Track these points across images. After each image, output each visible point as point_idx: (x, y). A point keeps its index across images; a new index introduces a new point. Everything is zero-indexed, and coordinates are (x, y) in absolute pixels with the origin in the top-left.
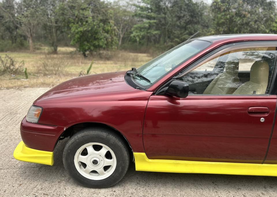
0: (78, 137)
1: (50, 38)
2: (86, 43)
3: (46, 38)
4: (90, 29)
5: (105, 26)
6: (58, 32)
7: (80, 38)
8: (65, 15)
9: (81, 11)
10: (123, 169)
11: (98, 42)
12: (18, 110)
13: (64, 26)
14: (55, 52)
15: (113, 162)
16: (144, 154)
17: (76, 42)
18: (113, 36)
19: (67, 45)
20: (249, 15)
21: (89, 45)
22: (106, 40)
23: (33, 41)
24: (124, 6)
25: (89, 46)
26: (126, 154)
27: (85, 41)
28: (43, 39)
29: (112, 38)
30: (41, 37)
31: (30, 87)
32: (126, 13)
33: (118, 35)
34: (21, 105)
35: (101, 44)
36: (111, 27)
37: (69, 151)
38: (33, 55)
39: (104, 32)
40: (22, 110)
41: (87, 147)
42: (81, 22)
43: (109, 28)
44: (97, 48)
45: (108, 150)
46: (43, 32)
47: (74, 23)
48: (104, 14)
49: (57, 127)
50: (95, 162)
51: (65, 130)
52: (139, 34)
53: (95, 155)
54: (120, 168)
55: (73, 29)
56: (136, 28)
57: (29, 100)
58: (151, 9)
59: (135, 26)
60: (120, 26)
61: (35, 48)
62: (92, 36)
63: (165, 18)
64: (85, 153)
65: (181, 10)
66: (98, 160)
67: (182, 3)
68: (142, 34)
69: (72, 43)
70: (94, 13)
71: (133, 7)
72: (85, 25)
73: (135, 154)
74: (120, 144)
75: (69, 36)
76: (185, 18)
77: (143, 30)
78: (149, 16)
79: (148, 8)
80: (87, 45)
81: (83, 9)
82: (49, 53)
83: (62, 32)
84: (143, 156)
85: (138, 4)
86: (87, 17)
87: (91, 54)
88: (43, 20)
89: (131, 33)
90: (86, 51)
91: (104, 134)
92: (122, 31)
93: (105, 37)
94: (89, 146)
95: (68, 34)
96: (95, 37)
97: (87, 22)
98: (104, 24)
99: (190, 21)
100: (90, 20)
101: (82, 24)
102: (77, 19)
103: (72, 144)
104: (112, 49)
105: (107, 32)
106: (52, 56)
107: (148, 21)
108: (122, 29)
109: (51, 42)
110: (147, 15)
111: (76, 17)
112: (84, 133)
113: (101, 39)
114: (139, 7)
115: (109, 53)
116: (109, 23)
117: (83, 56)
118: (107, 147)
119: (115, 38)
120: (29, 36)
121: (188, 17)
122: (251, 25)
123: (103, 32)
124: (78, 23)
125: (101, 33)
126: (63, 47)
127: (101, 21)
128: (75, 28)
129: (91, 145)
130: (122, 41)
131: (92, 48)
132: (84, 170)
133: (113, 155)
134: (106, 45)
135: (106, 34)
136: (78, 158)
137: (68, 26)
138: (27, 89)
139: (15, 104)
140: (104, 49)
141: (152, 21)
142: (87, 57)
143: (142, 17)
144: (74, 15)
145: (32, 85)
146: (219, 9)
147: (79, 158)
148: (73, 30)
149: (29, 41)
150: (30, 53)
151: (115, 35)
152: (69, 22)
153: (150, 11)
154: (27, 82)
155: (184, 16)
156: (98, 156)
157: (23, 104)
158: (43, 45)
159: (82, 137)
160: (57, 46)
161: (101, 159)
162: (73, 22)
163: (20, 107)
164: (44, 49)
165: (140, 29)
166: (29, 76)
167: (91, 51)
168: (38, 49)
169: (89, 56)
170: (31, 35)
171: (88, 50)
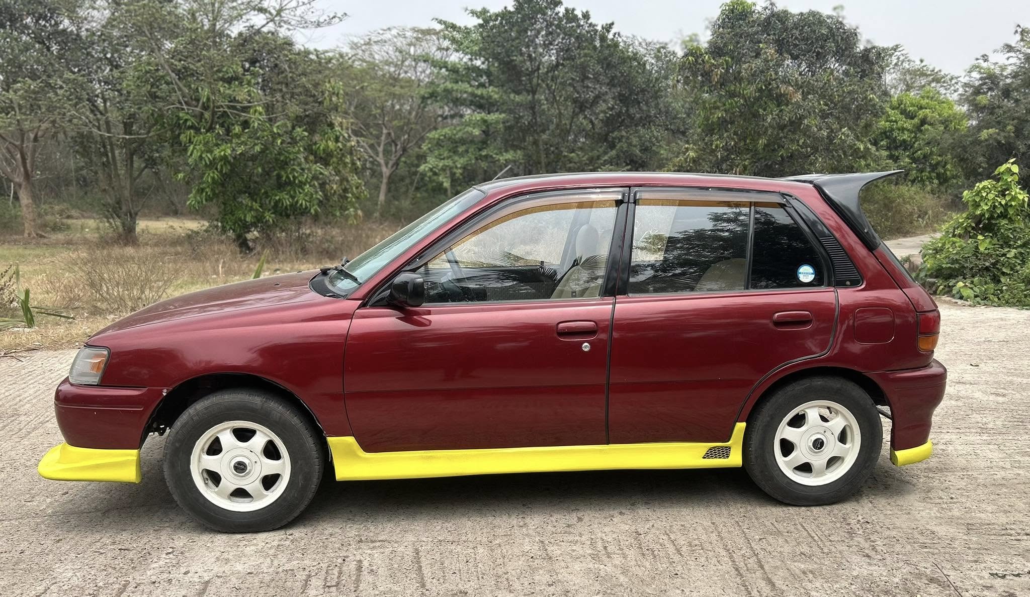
0: (195, 409)
1: (104, 185)
2: (245, 200)
3: (84, 183)
4: (258, 148)
5: (317, 137)
6: (138, 163)
7: (222, 183)
8: (163, 99)
9: (222, 87)
10: (307, 479)
11: (293, 197)
12: (20, 407)
13: (161, 139)
14: (128, 236)
15: (283, 467)
16: (351, 440)
17: (209, 199)
18: (345, 172)
19: (174, 212)
20: (798, 97)
21: (256, 206)
22: (322, 185)
23: (36, 198)
24: (387, 63)
25: (257, 210)
26: (310, 442)
27: (240, 192)
28: (73, 189)
29: (344, 180)
30: (68, 184)
31: (48, 348)
32: (397, 90)
33: (364, 168)
34: (27, 395)
35: (302, 201)
36: (337, 140)
37: (177, 445)
38: (38, 251)
39: (312, 158)
40: (33, 406)
41: (218, 432)
42: (222, 125)
43: (331, 144)
44: (288, 216)
45: (269, 439)
46: (73, 162)
47: (197, 130)
48: (311, 96)
49: (146, 389)
50: (240, 467)
51: (165, 394)
52: (448, 162)
53: (239, 452)
54: (300, 477)
55: (194, 152)
56: (439, 144)
57: (50, 381)
58: (488, 73)
59: (434, 135)
60: (378, 137)
61: (44, 226)
62: (267, 173)
63: (532, 107)
64: (215, 448)
65: (585, 78)
66: (246, 461)
67: (586, 55)
68: (461, 162)
69: (192, 199)
70: (273, 91)
71: (422, 66)
72: (238, 136)
73: (331, 440)
74: (295, 420)
75: (181, 176)
76: (603, 106)
77: (461, 149)
78: (482, 97)
79: (476, 69)
80: (251, 209)
81: (229, 81)
82: (104, 243)
83: (151, 162)
84: (350, 445)
85: (438, 55)
86: (245, 109)
87: (268, 239)
88: (75, 121)
89: (422, 158)
90: (247, 228)
91: (256, 400)
92: (387, 152)
93: (315, 178)
94: (224, 432)
95: (177, 172)
96: (279, 177)
97: (246, 124)
98: (312, 132)
99: (619, 114)
100: (257, 117)
101: (228, 131)
102: (207, 115)
103: (183, 426)
104: (347, 218)
105: (325, 159)
106: (116, 251)
107: (478, 116)
108: (388, 144)
109: (110, 201)
110: (473, 95)
111: (205, 107)
112: (209, 401)
113: (301, 185)
114: (445, 65)
115: (335, 232)
116: (331, 125)
117: (235, 247)
118: (265, 431)
119: (354, 179)
120: (19, 178)
121: (611, 103)
122: (808, 127)
123: (306, 159)
124: (211, 129)
125: (299, 164)
126: (158, 218)
127: (298, 120)
128: (200, 147)
129: (228, 428)
130: (389, 190)
131: (269, 217)
132: (217, 489)
133: (282, 448)
134: (320, 203)
135: (318, 167)
136: (199, 461)
137: (175, 141)
138: (38, 354)
139: (7, 394)
140: (316, 218)
141: (493, 117)
142: (250, 249)
143: (457, 102)
144: (198, 100)
145: (55, 342)
146: (707, 75)
147: (202, 461)
148: (196, 154)
149: (16, 198)
150: (26, 244)
151: (355, 170)
152: (179, 126)
153: (484, 79)
154: (34, 335)
155: (597, 97)
156: (247, 453)
157: (31, 391)
158: (74, 213)
159: (206, 408)
160: (133, 216)
161: (254, 458)
162: (192, 127)
163: (25, 401)
164: (83, 228)
165: (454, 145)
166: (38, 318)
167: (267, 229)
168: (56, 228)
169: (259, 248)
170: (27, 176)
171: (254, 225)
